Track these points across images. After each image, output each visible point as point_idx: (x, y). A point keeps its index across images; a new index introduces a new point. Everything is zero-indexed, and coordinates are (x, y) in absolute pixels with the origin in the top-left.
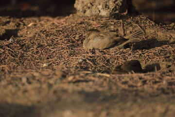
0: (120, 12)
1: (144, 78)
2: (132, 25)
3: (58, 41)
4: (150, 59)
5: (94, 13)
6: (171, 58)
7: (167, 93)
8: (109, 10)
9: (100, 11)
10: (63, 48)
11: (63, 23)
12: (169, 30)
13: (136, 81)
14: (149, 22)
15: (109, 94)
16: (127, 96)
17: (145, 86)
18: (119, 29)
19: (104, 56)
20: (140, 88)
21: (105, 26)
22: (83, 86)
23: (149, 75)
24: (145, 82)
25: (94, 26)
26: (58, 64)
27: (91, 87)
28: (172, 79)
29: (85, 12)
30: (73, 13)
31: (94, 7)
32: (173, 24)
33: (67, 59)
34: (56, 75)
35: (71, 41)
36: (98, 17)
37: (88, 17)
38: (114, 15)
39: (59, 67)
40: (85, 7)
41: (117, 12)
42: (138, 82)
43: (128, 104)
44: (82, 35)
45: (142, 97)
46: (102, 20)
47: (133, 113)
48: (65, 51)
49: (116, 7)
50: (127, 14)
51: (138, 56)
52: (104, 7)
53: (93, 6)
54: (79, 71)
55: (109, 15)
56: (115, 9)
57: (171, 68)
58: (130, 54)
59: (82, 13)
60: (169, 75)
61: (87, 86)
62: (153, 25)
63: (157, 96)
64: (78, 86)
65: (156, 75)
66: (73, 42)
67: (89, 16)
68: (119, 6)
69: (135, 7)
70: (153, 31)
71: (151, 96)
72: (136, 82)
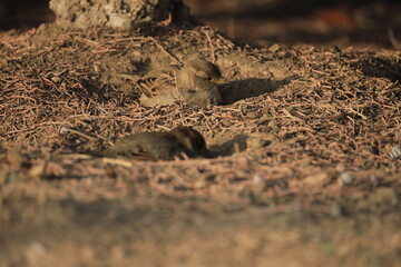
0: (154, 19)
1: (210, 171)
2: (181, 50)
3: (12, 85)
4: (223, 126)
5: (95, 21)
6: (270, 124)
7: (263, 205)
8: (129, 14)
9: (108, 17)
10: (24, 102)
11: (23, 43)
12: (267, 60)
13: (191, 176)
14: (222, 41)
15: (129, 207)
16: (172, 210)
17: (214, 189)
18: (153, 58)
19: (118, 118)
20: (200, 194)
21: (121, 50)
22: (71, 188)
23: (221, 162)
24: (211, 179)
25: (95, 51)
26: (12, 138)
27: (88, 191)
28: (275, 173)
29: (74, 19)
30: (46, 22)
31: (94, 8)
32: (275, 47)
33: (33, 127)
34: (9, 163)
35: (42, 85)
36: (103, 31)
37: (81, 30)
38: (140, 25)
39: (16, 144)
40: (75, 8)
41: (148, 19)
42: (197, 179)
43: (175, 229)
44: (67, 71)
45: (205, 214)
46: (113, 38)
47: (184, 249)
48: (29, 108)
49: (144, 8)
50: (170, 25)
51: (195, 119)
52: (118, 7)
53: (92, 5)
54: (61, 153)
55: (129, 26)
56: (143, 13)
57: (272, 148)
58: (178, 115)
59: (68, 22)
60: (266, 164)
61: (78, 188)
62: (229, 49)
63: (241, 210)
64: (58, 187)
65: (238, 163)
66: (47, 87)
67: (84, 27)
68: (152, 5)
69: (189, 9)
70: (231, 63)
71: (226, 211)
72: (193, 179)
